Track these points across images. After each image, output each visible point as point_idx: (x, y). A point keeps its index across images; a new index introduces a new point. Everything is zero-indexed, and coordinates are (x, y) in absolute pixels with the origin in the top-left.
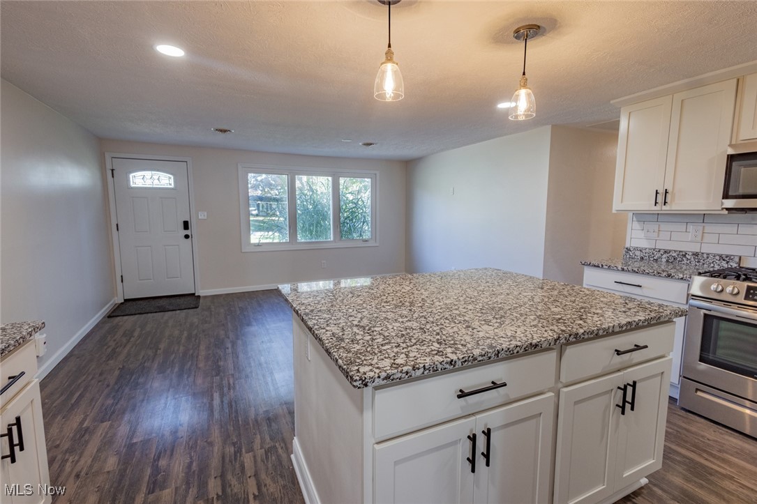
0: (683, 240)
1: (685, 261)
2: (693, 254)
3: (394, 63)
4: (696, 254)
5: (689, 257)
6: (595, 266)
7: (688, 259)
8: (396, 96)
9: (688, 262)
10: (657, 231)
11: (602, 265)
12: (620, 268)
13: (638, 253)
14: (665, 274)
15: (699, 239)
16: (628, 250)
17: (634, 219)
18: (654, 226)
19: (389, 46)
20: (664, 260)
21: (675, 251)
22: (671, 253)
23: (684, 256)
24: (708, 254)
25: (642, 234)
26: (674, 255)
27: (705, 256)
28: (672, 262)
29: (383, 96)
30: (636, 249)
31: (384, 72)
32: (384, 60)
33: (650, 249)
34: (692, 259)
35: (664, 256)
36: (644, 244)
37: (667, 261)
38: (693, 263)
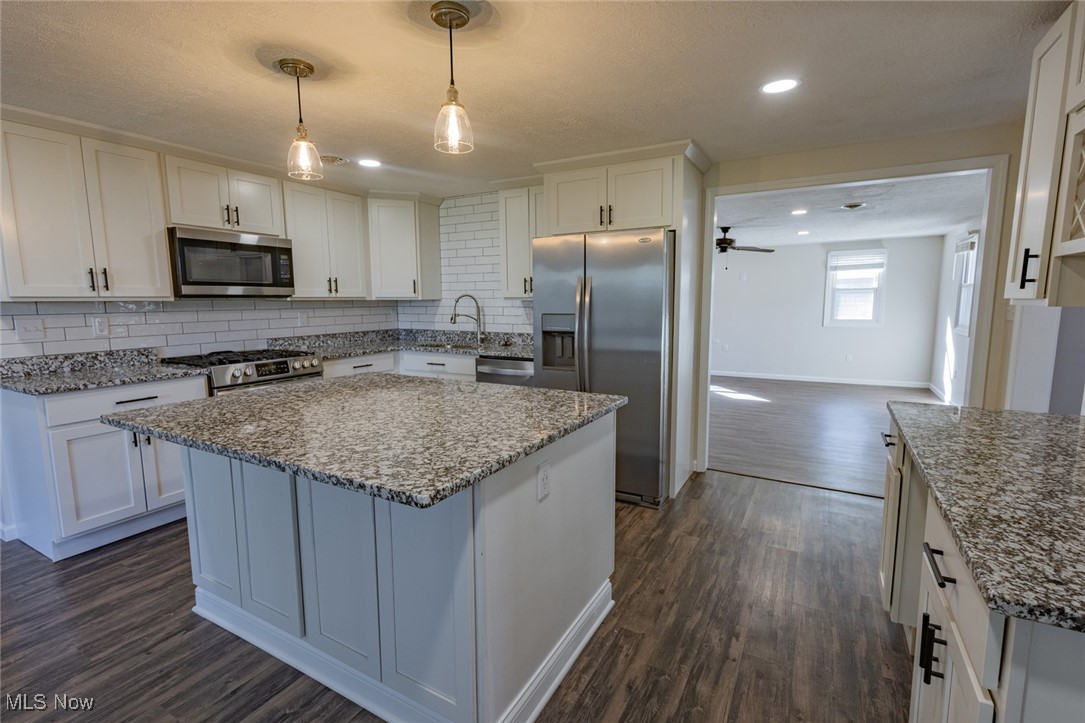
1: (98, 365)
2: (107, 354)
3: (458, 104)
4: (110, 354)
5: (102, 359)
7: (101, 362)
8: (462, 147)
9: (102, 365)
10: (41, 329)
11: (85, 385)
15: (106, 334)
19: (452, 83)
20: (67, 369)
21: (81, 355)
22: (75, 358)
23: (95, 358)
24: (124, 351)
26: (80, 359)
27: (121, 353)
28: (79, 370)
29: (445, 147)
31: (445, 117)
32: (446, 100)
33: (36, 358)
34: (107, 361)
35: (66, 363)
37: (73, 370)
38: (109, 365)
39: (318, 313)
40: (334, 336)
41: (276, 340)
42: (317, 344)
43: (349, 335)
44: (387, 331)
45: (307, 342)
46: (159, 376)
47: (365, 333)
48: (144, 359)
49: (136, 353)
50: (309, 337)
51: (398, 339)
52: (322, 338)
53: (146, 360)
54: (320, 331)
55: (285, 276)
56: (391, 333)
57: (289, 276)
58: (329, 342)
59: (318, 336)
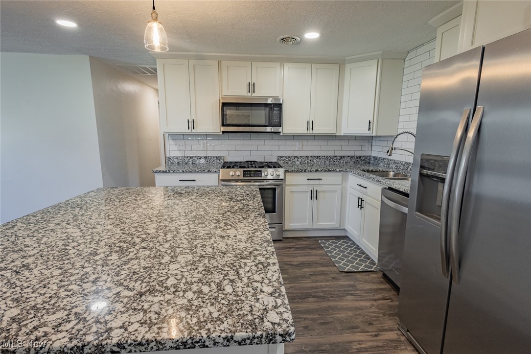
0: (197, 149)
2: (204, 158)
4: (206, 158)
6: (164, 172)
10: (184, 145)
11: (169, 171)
12: (181, 171)
13: (175, 160)
14: (207, 170)
15: (205, 149)
16: (169, 158)
17: (170, 138)
18: (182, 142)
20: (191, 163)
21: (196, 157)
22: (193, 158)
23: (200, 159)
25: (175, 148)
27: (210, 158)
30: (174, 157)
33: (182, 157)
35: (191, 160)
36: (178, 154)
39: (310, 142)
40: (318, 157)
41: (281, 157)
42: (306, 161)
43: (329, 158)
44: (360, 157)
45: (300, 160)
46: (197, 170)
47: (341, 157)
48: (218, 161)
49: (215, 158)
50: (301, 157)
51: (369, 163)
52: (310, 158)
53: (219, 162)
54: (310, 154)
55: (276, 120)
56: (363, 158)
57: (278, 120)
58: (315, 161)
59: (307, 157)
